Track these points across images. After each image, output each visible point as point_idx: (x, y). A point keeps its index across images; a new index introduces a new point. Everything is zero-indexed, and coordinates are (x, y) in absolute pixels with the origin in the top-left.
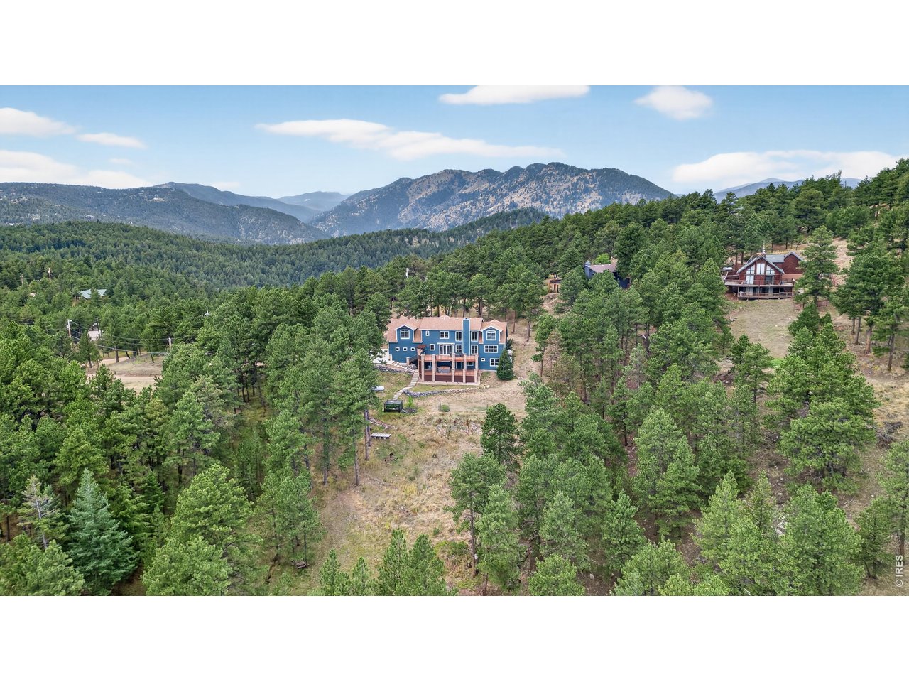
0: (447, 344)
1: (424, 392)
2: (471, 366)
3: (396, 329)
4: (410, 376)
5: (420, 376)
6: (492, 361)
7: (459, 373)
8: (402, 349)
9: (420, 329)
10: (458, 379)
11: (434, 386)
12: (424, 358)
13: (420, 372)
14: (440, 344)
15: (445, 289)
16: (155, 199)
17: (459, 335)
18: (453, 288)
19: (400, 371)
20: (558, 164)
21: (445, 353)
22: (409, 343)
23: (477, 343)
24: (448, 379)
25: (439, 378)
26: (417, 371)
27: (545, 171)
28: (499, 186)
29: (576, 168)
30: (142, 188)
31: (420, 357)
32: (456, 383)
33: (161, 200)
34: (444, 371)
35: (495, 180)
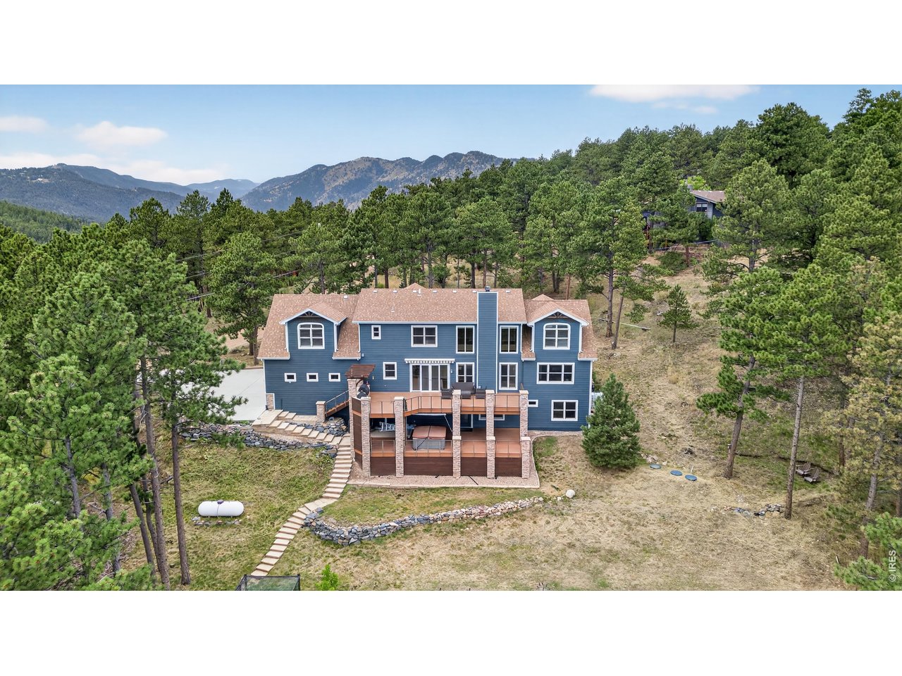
0: (430, 362)
1: (374, 523)
2: (507, 423)
3: (284, 322)
4: (328, 457)
5: (358, 458)
6: (558, 406)
7: (474, 449)
8: (301, 377)
9: (356, 321)
10: (474, 467)
11: (400, 493)
12: (371, 407)
13: (358, 444)
14: (412, 361)
15: (407, 229)
16: (39, 179)
17: (465, 336)
18: (426, 224)
19: (296, 446)
20: (478, 152)
21: (426, 387)
22: (324, 361)
23: (518, 358)
24: (442, 467)
25: (413, 466)
26: (348, 440)
27: (465, 159)
28: (418, 174)
29: (495, 157)
30: (25, 169)
31: (357, 405)
32: (467, 482)
33: (46, 181)
34: (430, 443)
35: (414, 169)
